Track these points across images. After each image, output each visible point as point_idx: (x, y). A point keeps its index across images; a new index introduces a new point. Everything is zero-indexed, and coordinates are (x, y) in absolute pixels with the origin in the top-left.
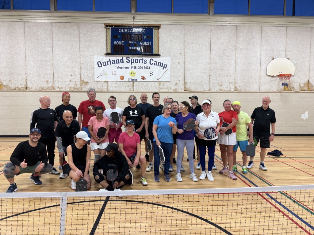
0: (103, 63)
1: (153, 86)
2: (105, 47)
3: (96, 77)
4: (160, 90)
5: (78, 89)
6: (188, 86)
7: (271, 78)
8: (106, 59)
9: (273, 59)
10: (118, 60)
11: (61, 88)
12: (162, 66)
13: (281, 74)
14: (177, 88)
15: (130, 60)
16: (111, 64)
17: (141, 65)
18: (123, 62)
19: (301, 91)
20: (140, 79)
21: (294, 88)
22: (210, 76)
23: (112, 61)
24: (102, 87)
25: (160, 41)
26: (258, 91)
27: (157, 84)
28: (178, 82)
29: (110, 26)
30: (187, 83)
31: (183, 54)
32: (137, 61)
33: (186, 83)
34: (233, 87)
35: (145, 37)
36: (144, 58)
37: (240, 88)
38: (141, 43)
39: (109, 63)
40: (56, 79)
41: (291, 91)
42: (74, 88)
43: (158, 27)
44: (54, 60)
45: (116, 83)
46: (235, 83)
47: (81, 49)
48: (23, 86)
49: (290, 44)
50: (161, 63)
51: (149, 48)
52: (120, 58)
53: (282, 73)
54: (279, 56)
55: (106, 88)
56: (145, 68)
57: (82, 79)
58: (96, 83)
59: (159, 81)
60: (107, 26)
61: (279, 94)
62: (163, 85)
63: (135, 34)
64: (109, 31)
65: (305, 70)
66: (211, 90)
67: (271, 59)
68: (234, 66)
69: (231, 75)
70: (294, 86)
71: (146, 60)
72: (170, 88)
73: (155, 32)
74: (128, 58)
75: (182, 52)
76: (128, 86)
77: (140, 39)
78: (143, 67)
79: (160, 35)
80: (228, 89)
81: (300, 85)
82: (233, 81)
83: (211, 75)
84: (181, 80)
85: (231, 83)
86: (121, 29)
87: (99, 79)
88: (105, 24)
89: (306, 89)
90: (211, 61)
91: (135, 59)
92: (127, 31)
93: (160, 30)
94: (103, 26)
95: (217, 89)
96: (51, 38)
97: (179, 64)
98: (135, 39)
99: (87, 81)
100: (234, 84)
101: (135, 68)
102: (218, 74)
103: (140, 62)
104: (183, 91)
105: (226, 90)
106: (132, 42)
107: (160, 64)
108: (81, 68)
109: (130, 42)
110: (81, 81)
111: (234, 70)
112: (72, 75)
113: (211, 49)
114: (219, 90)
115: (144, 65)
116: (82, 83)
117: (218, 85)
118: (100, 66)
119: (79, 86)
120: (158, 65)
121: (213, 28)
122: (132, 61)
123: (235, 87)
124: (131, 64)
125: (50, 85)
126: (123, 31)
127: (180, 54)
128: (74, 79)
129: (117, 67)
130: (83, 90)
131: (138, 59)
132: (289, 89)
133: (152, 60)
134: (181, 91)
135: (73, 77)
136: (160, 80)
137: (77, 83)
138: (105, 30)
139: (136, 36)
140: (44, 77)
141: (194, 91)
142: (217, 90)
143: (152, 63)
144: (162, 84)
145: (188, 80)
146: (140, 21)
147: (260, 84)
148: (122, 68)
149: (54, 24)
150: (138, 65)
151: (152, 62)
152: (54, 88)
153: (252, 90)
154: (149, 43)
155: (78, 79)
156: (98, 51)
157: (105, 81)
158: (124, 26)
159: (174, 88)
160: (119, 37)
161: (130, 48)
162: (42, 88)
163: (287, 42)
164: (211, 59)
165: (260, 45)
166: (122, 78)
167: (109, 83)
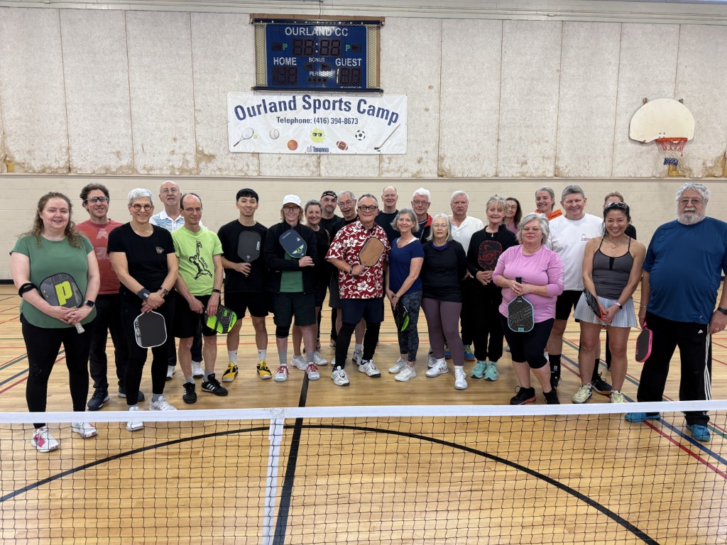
0: (248, 109)
1: (365, 165)
2: (253, 70)
3: (232, 143)
4: (383, 176)
5: (190, 171)
6: (446, 165)
7: (638, 146)
8: (256, 99)
9: (645, 101)
10: (284, 103)
11: (151, 169)
12: (386, 118)
13: (664, 138)
14: (421, 170)
15: (311, 101)
16: (266, 112)
17: (336, 113)
18: (295, 108)
19: (707, 176)
20: (334, 149)
21: (690, 170)
22: (498, 140)
23: (270, 104)
24: (246, 168)
25: (383, 58)
26: (608, 176)
27: (374, 160)
28: (424, 156)
29: (265, 21)
30: (445, 158)
31: (436, 88)
32: (327, 106)
33: (443, 159)
34: (551, 168)
35: (348, 47)
36: (345, 98)
37: (567, 171)
38: (338, 61)
39: (262, 109)
40: (138, 147)
41: (685, 176)
42: (182, 170)
43: (378, 23)
44: (133, 102)
45: (280, 158)
46: (556, 158)
47: (197, 76)
48: (62, 163)
49: (686, 67)
50: (384, 110)
51: (356, 72)
52: (286, 97)
53: (666, 136)
54: (660, 95)
55: (256, 171)
56: (347, 121)
57: (200, 149)
58: (232, 158)
59: (379, 153)
60: (256, 20)
61: (655, 184)
62: (389, 163)
63: (323, 39)
64: (262, 32)
65: (719, 127)
66: (500, 175)
67: (641, 101)
68: (555, 118)
69: (547, 139)
70: (691, 166)
71: (350, 103)
72: (406, 171)
73: (371, 34)
74: (307, 98)
75: (435, 83)
76: (307, 165)
77: (335, 51)
78: (343, 119)
79: (381, 42)
80: (540, 172)
81: (704, 164)
82: (551, 153)
83: (501, 138)
84: (430, 149)
85: (548, 158)
86: (291, 27)
87: (239, 148)
88: (252, 15)
89: (719, 172)
90: (501, 104)
91: (322, 99)
92: (305, 32)
93: (383, 31)
94: (248, 19)
95: (514, 171)
96: (125, 49)
97: (427, 114)
98: (323, 53)
99: (212, 152)
100: (553, 160)
101: (325, 121)
102: (516, 138)
103: (334, 109)
104: (435, 176)
105: (534, 175)
106: (317, 60)
107: (381, 111)
108: (196, 122)
109: (311, 60)
110: (197, 151)
111: (555, 128)
112: (175, 139)
113: (503, 77)
114: (518, 175)
115: (343, 115)
116: (200, 158)
117: (518, 163)
118: (241, 116)
119: (192, 165)
120: (377, 116)
121: (507, 26)
122: (317, 106)
123: (556, 168)
124: (315, 112)
125: (125, 162)
126: (296, 32)
127: (430, 87)
128: (180, 147)
129: (280, 120)
130: (202, 174)
131: (331, 99)
132: (680, 172)
133: (362, 103)
134: (430, 176)
135: (178, 144)
136: (383, 150)
137: (189, 157)
138: (251, 29)
139: (325, 44)
140: (109, 143)
141: (460, 176)
142: (515, 175)
143: (364, 110)
144: (387, 161)
145: (447, 151)
146: (334, 7)
147: (613, 160)
148: (292, 121)
149: (129, 15)
150: (331, 114)
151: (363, 106)
152: (134, 169)
153: (594, 175)
154: (357, 62)
155: (189, 148)
156: (236, 79)
157: (253, 154)
158: (298, 21)
159: (415, 171)
160: (285, 46)
161: (312, 73)
162: (107, 169)
163: (679, 62)
164: (502, 100)
165: (615, 68)
166: (293, 145)
167: (264, 158)
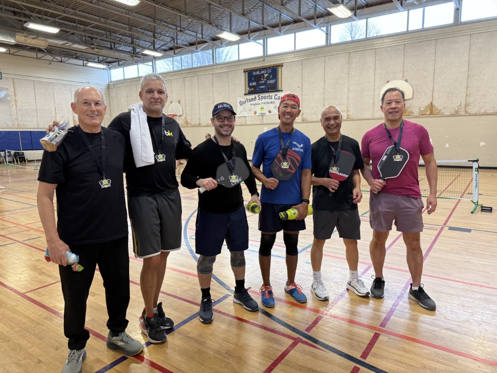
0: (243, 102)
2: (244, 88)
8: (245, 98)
9: (388, 82)
15: (260, 97)
16: (248, 102)
17: (268, 100)
18: (256, 100)
19: (422, 115)
20: (268, 113)
23: (249, 99)
24: (242, 121)
25: (283, 78)
26: (371, 117)
29: (247, 71)
30: (305, 114)
31: (301, 87)
32: (265, 98)
33: (303, 114)
35: (271, 76)
36: (271, 94)
37: (352, 116)
38: (268, 81)
39: (246, 101)
43: (282, 65)
45: (251, 118)
46: (348, 111)
47: (230, 92)
49: (408, 63)
51: (274, 85)
52: (253, 96)
54: (395, 79)
55: (245, 122)
56: (271, 103)
60: (245, 71)
64: (247, 75)
65: (428, 91)
67: (386, 82)
68: (347, 94)
70: (413, 111)
73: (280, 69)
75: (300, 85)
76: (259, 119)
77: (268, 78)
79: (282, 72)
81: (419, 109)
82: (346, 109)
86: (255, 72)
87: (240, 115)
89: (428, 113)
90: (325, 91)
91: (264, 96)
92: (259, 73)
93: (283, 68)
94: (243, 71)
100: (346, 112)
101: (264, 103)
104: (301, 121)
106: (262, 82)
109: (260, 82)
113: (325, 80)
115: (270, 101)
121: (327, 58)
122: (262, 98)
123: (348, 115)
124: (261, 101)
127: (299, 87)
129: (251, 105)
131: (266, 95)
132: (407, 114)
133: (276, 95)
138: (243, 74)
141: (309, 120)
146: (268, 62)
147: (374, 110)
148: (255, 105)
149: (214, 75)
150: (266, 101)
151: (276, 97)
153: (365, 117)
154: (274, 81)
156: (240, 92)
157: (244, 117)
160: (253, 79)
161: (261, 87)
163: (405, 62)
164: (325, 89)
165: (373, 69)
166: (255, 113)
167: (247, 118)
